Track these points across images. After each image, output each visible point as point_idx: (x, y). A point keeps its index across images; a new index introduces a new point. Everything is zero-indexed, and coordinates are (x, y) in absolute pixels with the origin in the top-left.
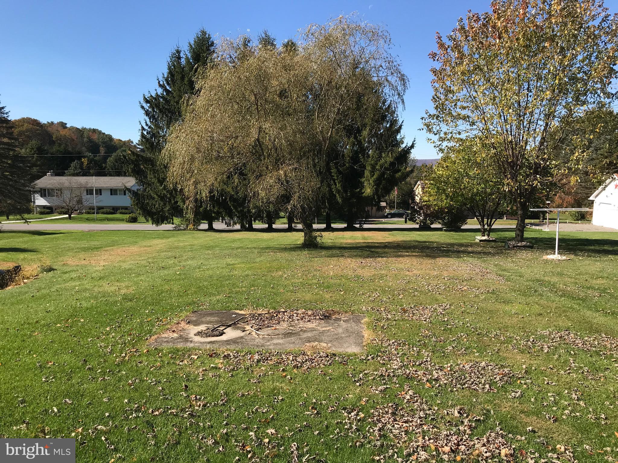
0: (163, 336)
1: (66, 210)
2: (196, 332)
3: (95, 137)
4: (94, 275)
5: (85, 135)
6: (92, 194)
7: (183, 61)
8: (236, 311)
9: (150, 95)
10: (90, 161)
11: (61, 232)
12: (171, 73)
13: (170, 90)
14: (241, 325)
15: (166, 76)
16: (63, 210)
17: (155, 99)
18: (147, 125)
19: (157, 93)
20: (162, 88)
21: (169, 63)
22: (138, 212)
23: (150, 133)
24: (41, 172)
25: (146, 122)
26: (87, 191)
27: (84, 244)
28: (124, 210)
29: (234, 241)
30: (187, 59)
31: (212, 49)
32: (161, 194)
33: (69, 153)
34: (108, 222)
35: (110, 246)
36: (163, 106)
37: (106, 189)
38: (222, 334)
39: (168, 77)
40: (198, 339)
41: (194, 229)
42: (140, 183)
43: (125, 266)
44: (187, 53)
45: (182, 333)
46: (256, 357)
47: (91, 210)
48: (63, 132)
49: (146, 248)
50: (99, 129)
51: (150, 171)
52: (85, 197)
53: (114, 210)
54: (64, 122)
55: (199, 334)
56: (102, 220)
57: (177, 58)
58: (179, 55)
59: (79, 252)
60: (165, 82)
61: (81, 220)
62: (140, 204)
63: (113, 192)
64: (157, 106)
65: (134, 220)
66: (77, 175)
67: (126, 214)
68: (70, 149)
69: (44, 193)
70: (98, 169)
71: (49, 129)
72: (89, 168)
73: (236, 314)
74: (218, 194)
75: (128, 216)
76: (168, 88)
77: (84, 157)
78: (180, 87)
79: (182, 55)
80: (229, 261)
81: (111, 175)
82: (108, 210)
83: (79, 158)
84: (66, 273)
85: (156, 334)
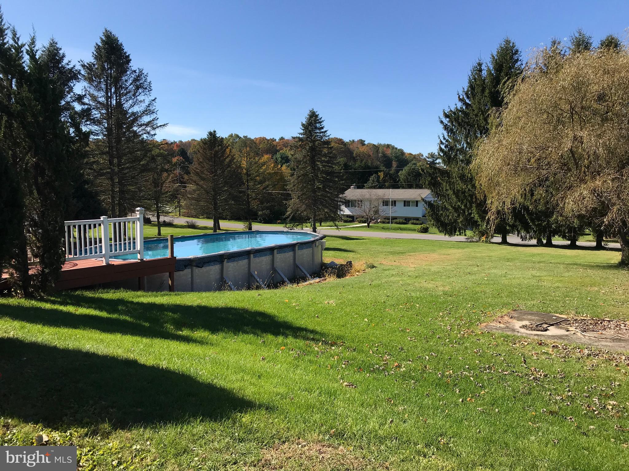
0: (491, 324)
1: (364, 219)
2: (521, 325)
3: (389, 152)
4: (409, 274)
5: (380, 150)
6: (387, 205)
7: (484, 73)
8: (555, 314)
9: (449, 110)
10: (386, 175)
11: (363, 238)
12: (472, 87)
13: (470, 103)
14: (563, 325)
15: (466, 90)
16: (363, 219)
17: (454, 113)
18: (444, 139)
19: (457, 108)
20: (462, 102)
21: (470, 77)
22: (432, 222)
23: (448, 147)
24: (346, 186)
25: (444, 136)
26: (383, 202)
27: (388, 249)
28: (416, 220)
29: (533, 255)
30: (489, 71)
31: (515, 57)
32: (455, 205)
33: (369, 167)
34: (401, 231)
35: (412, 252)
36: (462, 120)
37: (400, 201)
38: (546, 330)
39: (468, 91)
40: (523, 330)
41: (486, 242)
42: (435, 195)
43: (433, 269)
44: (489, 65)
45: (508, 325)
46: (586, 352)
47: (387, 220)
48: (362, 149)
49: (445, 256)
50: (393, 145)
51: (447, 183)
52: (382, 208)
53: (407, 220)
54: (363, 139)
55: (524, 327)
56: (395, 229)
57: (478, 71)
58: (480, 68)
59: (388, 255)
60: (465, 96)
61: (377, 228)
62: (434, 214)
63: (406, 203)
64: (457, 120)
65: (425, 230)
66: (374, 187)
67: (417, 224)
68: (370, 164)
69: (348, 203)
70: (392, 183)
71: (351, 147)
72: (385, 181)
73: (555, 316)
74: (520, 206)
75: (420, 226)
76: (467, 101)
77: (380, 171)
78: (480, 99)
79: (483, 67)
80: (534, 272)
81: (403, 188)
82: (401, 220)
83: (376, 173)
84: (386, 270)
85: (485, 322)
